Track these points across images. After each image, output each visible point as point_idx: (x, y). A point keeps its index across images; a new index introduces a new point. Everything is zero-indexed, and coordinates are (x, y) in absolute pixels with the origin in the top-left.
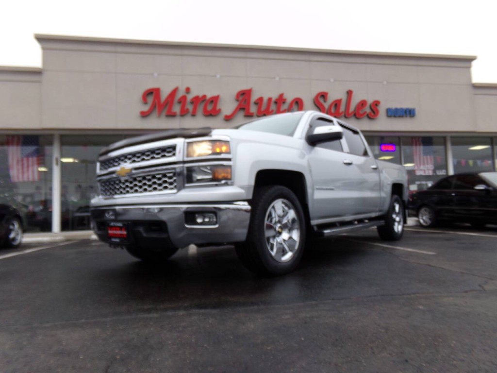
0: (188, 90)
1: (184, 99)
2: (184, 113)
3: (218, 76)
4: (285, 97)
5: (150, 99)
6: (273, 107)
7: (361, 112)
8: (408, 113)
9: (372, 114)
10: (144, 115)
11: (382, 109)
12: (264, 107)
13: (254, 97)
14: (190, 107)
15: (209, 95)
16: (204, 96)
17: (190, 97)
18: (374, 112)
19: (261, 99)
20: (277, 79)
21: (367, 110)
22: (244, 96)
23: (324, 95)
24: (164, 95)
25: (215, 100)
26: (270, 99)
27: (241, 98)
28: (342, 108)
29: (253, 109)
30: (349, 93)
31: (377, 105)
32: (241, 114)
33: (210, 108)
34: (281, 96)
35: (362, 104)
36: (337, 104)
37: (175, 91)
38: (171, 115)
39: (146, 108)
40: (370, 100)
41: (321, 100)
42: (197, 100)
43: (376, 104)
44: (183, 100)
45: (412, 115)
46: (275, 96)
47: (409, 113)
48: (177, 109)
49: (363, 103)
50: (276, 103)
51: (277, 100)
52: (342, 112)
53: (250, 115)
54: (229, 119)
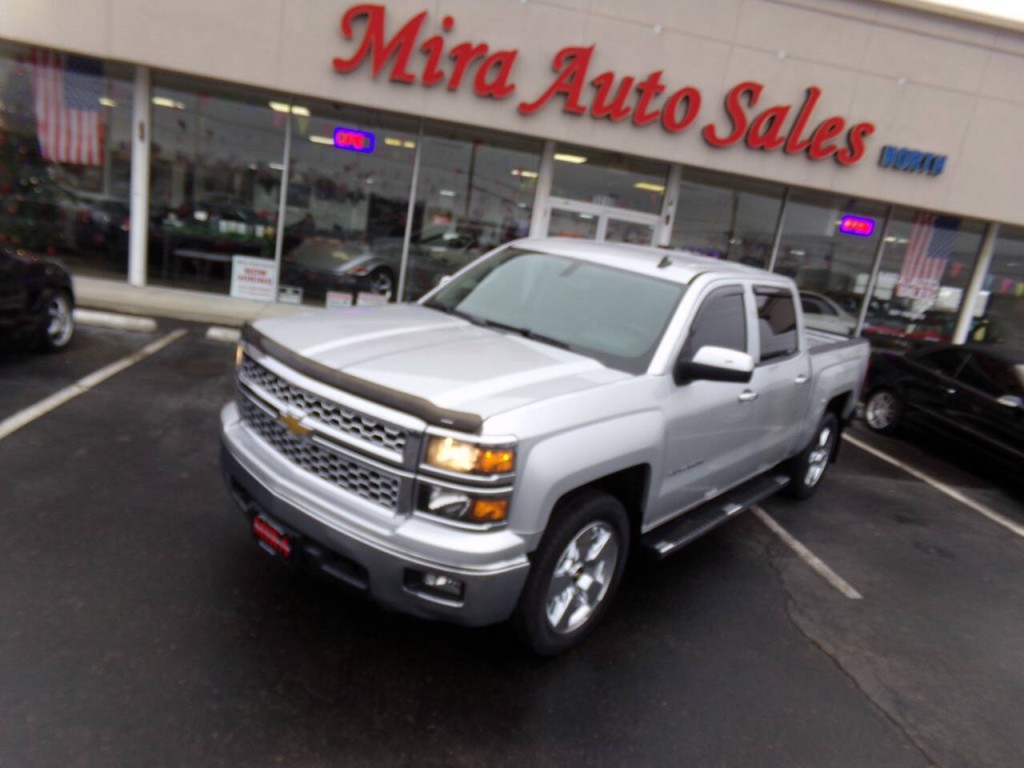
0: (448, 23)
1: (436, 44)
2: (431, 78)
3: (523, 1)
4: (662, 81)
5: (360, 30)
6: (631, 101)
7: (824, 144)
8: (927, 163)
9: (848, 154)
10: (342, 67)
11: (873, 146)
12: (610, 98)
13: (595, 70)
14: (446, 67)
15: (494, 48)
16: (483, 48)
17: (451, 42)
18: (852, 152)
19: (608, 77)
20: (657, 29)
21: (839, 141)
22: (573, 62)
23: (752, 91)
24: (393, 27)
25: (506, 60)
26: (628, 81)
27: (565, 66)
28: (784, 130)
29: (586, 98)
30: (812, 95)
31: (864, 134)
32: (556, 105)
33: (491, 78)
34: (656, 76)
35: (833, 127)
36: (776, 115)
37: (418, 21)
38: (401, 79)
39: (347, 52)
40: (852, 120)
41: (743, 102)
42: (464, 54)
43: (866, 129)
44: (434, 47)
45: (934, 168)
46: (640, 75)
47: (931, 165)
48: (416, 66)
49: (834, 125)
50: (640, 91)
51: (642, 84)
52: (781, 140)
53: (573, 110)
54: (526, 110)
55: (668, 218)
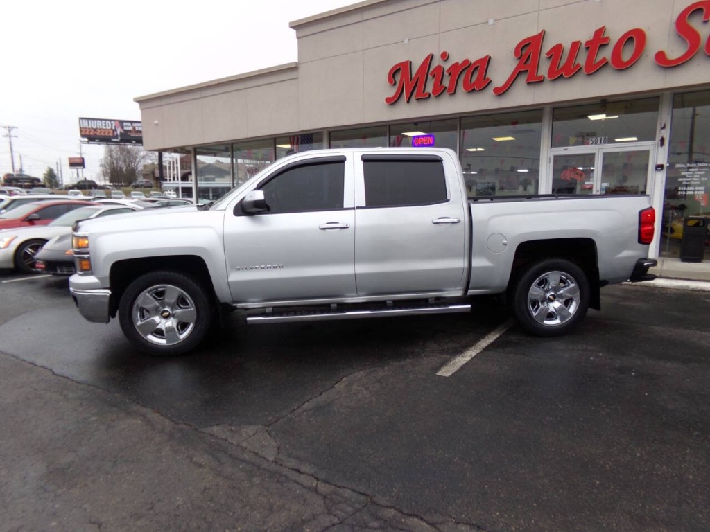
0: (445, 56)
1: (439, 70)
2: (439, 92)
3: (491, 22)
4: (606, 34)
5: (399, 79)
6: (582, 59)
10: (392, 102)
12: (562, 62)
13: (548, 46)
14: (447, 82)
15: (473, 59)
16: (466, 61)
17: (447, 66)
19: (558, 49)
22: (528, 51)
23: (702, 9)
24: (415, 69)
25: (481, 65)
26: (576, 45)
27: (523, 53)
29: (544, 69)
32: (522, 81)
33: (474, 78)
34: (600, 33)
37: (430, 58)
38: (424, 98)
39: (391, 92)
42: (455, 70)
44: (436, 73)
46: (585, 36)
48: (429, 87)
50: (589, 48)
51: (587, 43)
53: (535, 81)
54: (501, 92)
55: (662, 140)
